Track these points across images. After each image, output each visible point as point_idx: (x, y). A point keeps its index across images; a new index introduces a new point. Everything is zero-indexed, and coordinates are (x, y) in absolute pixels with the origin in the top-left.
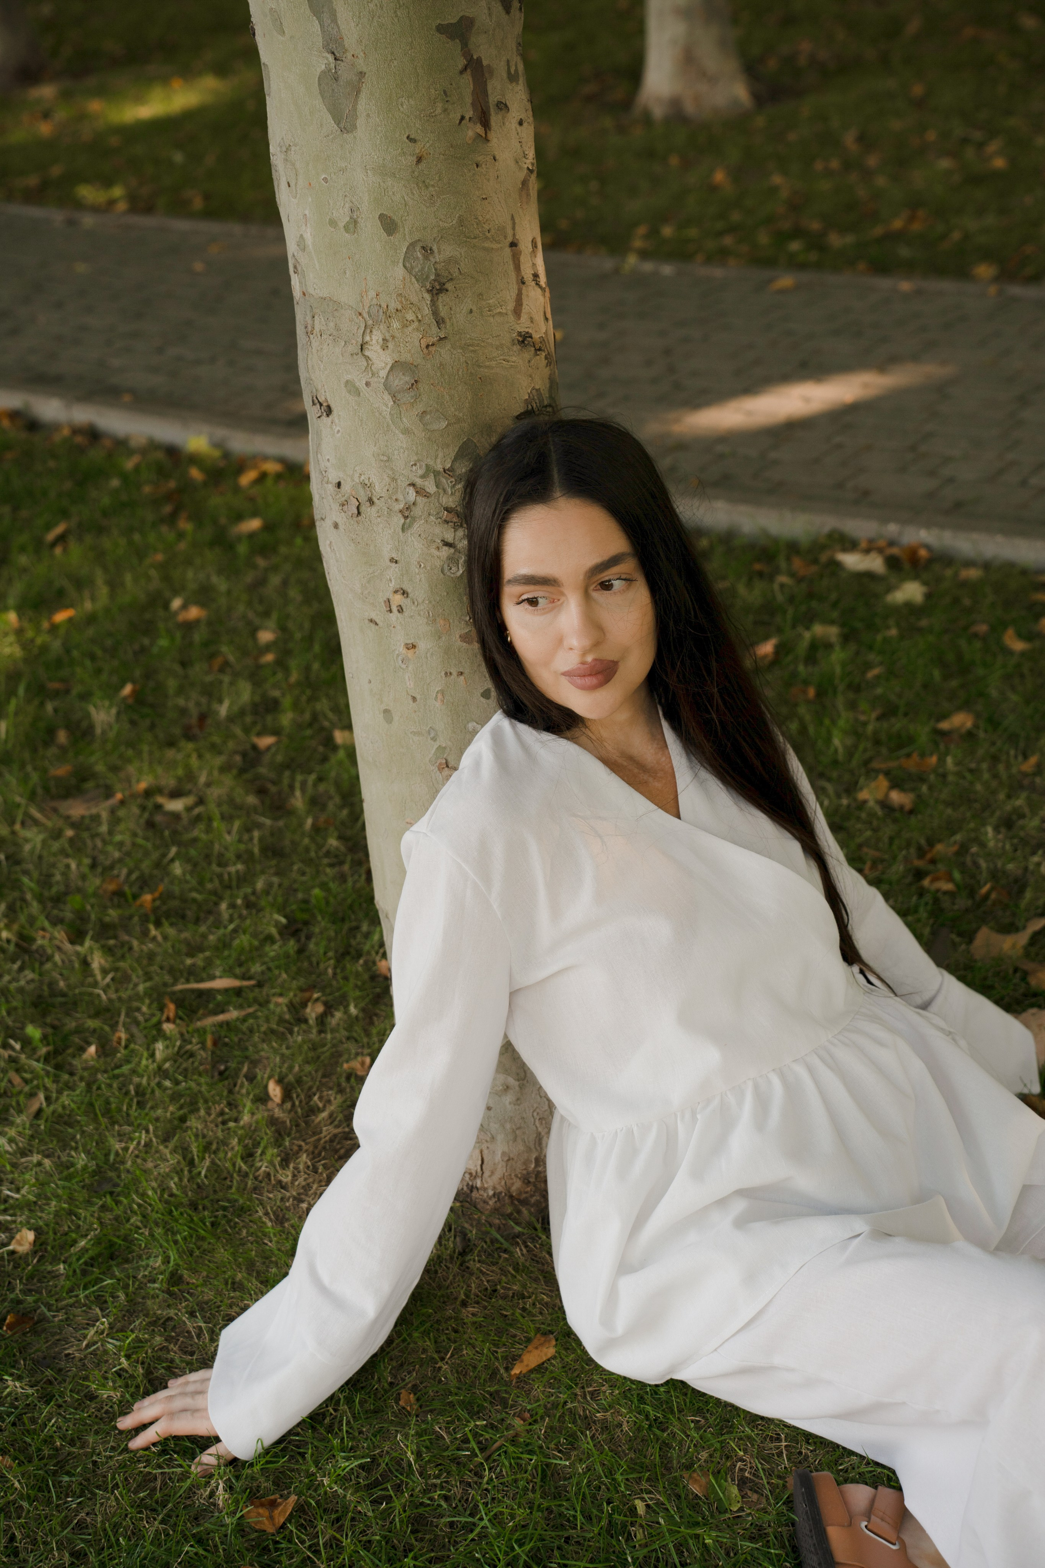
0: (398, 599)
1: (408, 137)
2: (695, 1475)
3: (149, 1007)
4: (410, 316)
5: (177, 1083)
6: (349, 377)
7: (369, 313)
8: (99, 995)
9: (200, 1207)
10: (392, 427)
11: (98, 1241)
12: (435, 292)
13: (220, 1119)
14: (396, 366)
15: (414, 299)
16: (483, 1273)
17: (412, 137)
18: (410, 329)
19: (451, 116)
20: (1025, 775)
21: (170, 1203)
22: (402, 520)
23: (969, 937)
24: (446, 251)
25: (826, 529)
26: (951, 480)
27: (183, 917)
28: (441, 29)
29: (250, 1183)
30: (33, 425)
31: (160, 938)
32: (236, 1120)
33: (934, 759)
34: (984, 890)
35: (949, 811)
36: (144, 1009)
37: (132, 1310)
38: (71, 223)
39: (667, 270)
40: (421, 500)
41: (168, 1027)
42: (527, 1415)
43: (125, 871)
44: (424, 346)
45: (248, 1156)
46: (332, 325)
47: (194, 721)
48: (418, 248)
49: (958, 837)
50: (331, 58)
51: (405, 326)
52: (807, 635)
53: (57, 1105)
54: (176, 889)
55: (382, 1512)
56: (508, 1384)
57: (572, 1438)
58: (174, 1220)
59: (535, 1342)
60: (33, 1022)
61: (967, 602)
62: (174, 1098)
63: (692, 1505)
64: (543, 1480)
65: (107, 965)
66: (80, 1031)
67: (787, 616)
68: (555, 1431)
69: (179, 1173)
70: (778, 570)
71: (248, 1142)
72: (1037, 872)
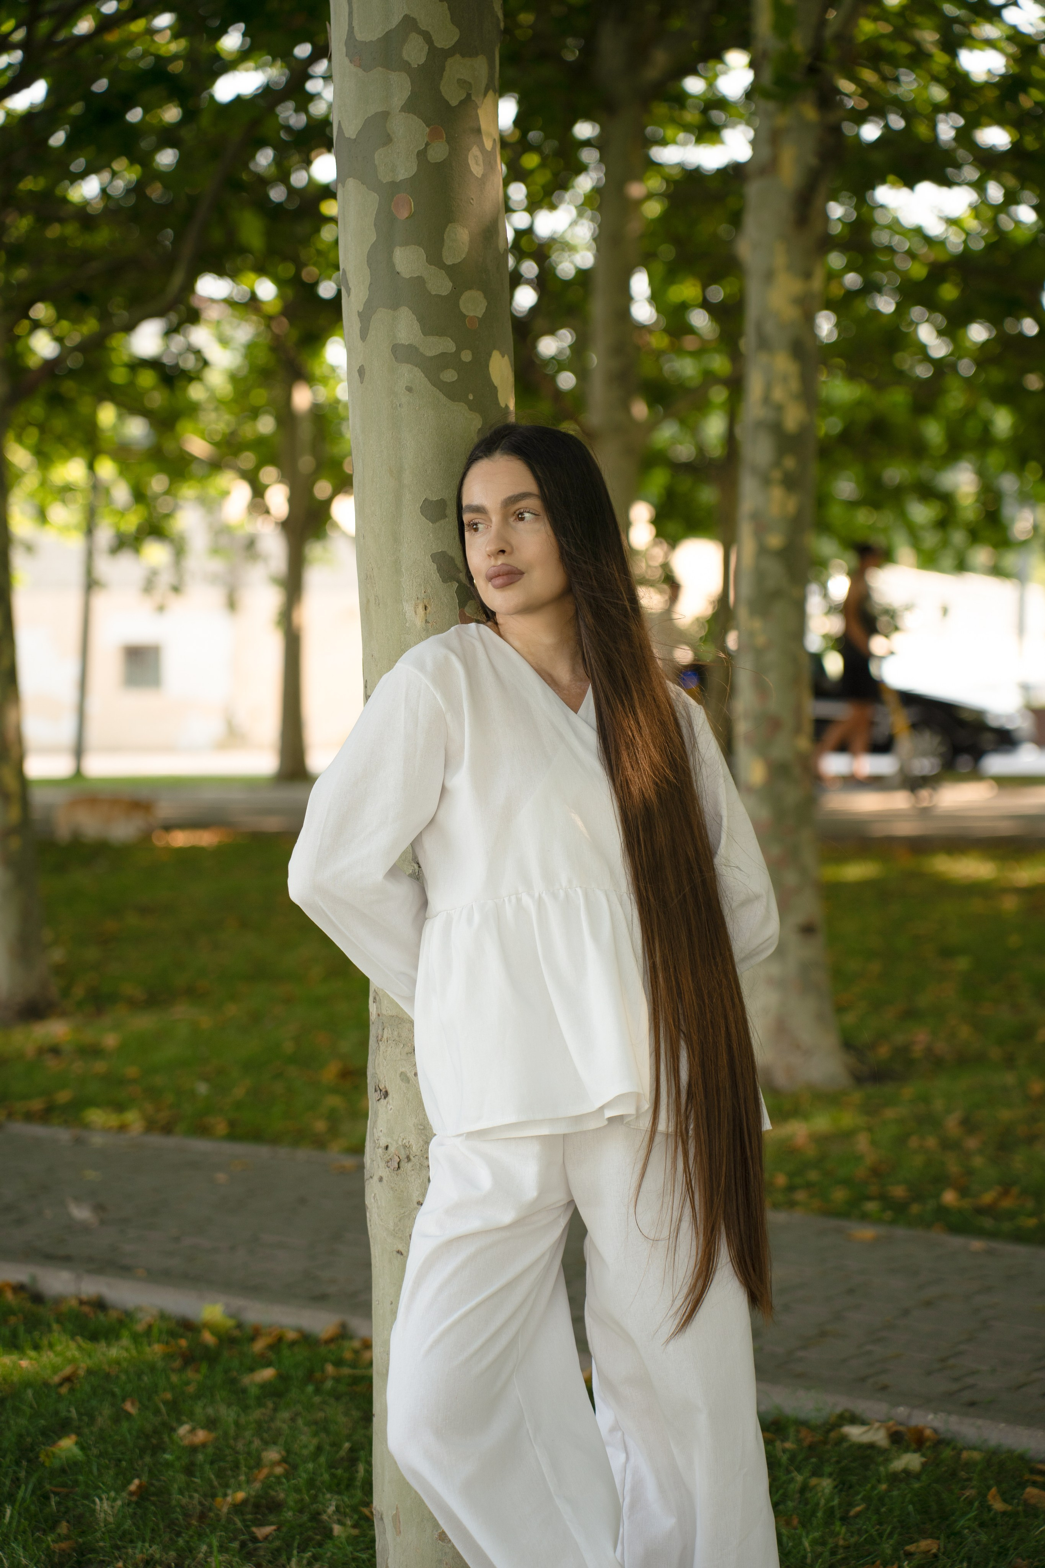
6: (403, 1070)
26: (973, 1387)
30: (37, 1297)
38: (78, 1141)
46: (396, 1033)
61: (963, 1475)
67: (782, 1469)
70: (785, 1439)
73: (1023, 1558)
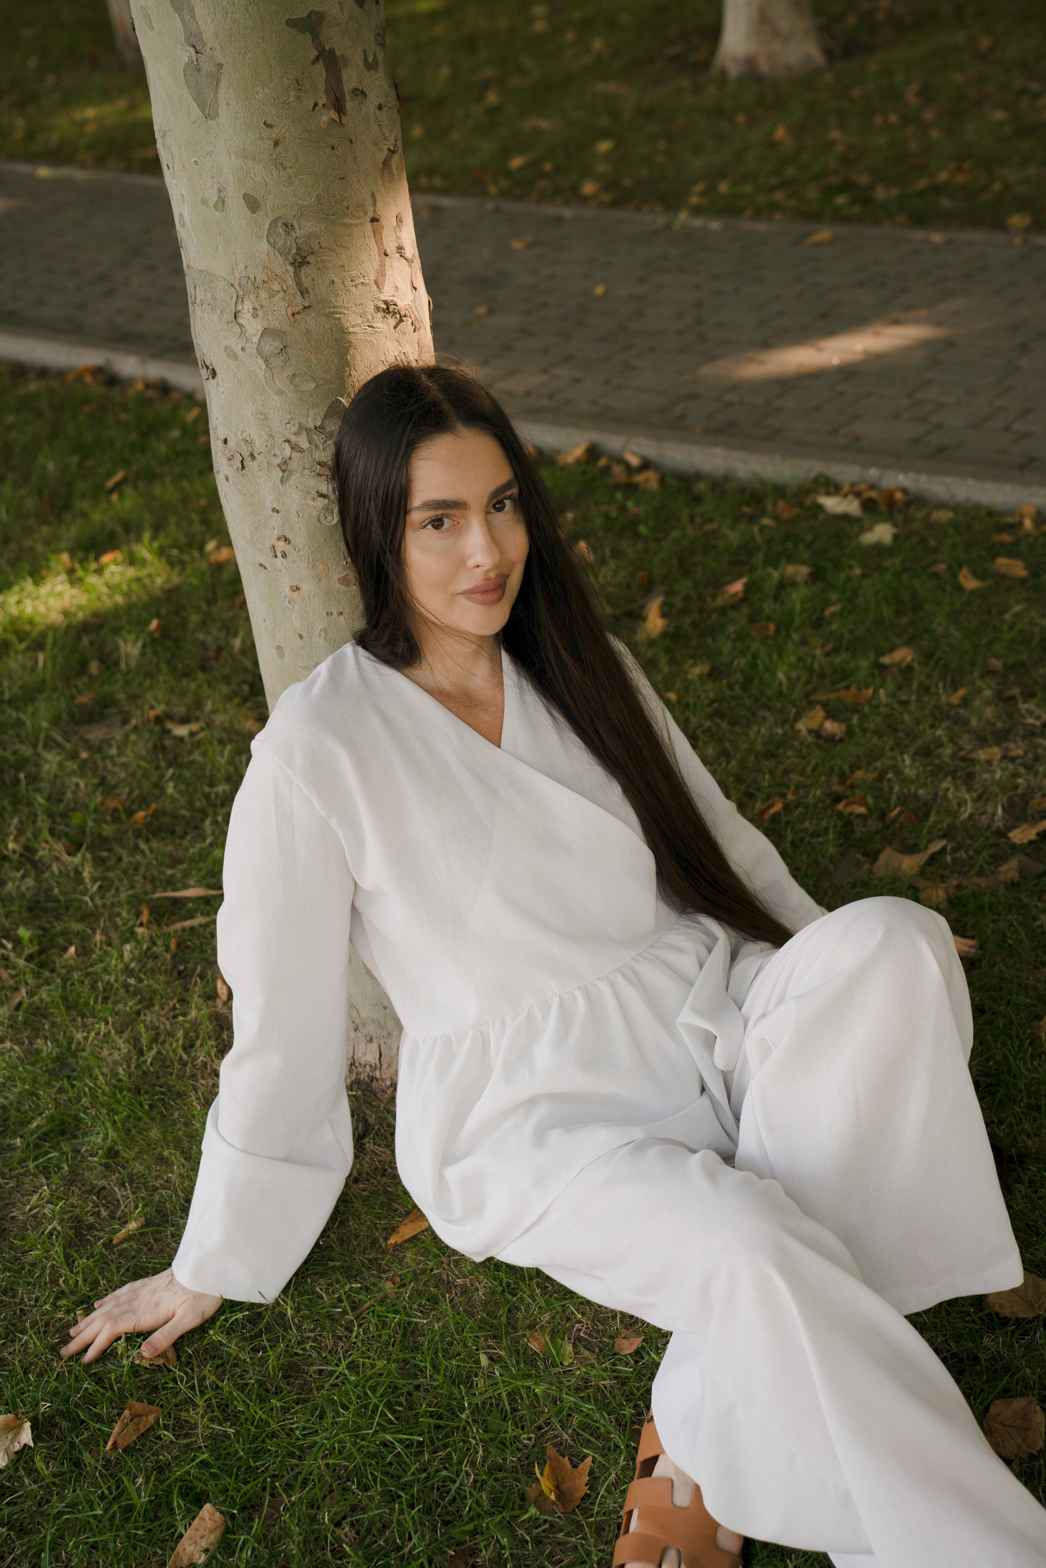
0: (281, 546)
1: (264, 123)
2: (536, 1334)
3: (129, 912)
4: (276, 287)
5: (141, 981)
6: (227, 343)
7: (239, 284)
8: (86, 903)
9: (142, 1091)
10: (267, 388)
11: (51, 1119)
12: (297, 264)
13: (171, 1014)
14: (266, 332)
15: (279, 271)
16: (376, 1154)
17: (268, 122)
18: (277, 298)
19: (305, 102)
20: (951, 706)
21: (118, 1087)
22: (281, 474)
23: (873, 857)
24: (306, 227)
25: (813, 474)
26: (940, 426)
27: (173, 832)
28: (290, 23)
29: (188, 1070)
30: (112, 380)
31: (147, 852)
32: (184, 1015)
33: (870, 691)
34: (894, 813)
35: (875, 740)
36: (124, 914)
37: (72, 1179)
39: (715, 225)
40: (296, 455)
41: (140, 931)
42: (398, 1279)
43: (127, 790)
44: (290, 314)
45: (189, 1047)
46: (209, 295)
47: (211, 653)
48: (280, 225)
49: (878, 764)
50: (192, 51)
51: (271, 296)
52: (776, 575)
53: (36, 998)
54: (168, 806)
55: (260, 1359)
56: (385, 1252)
57: (434, 1300)
58: (118, 1102)
59: (412, 1216)
60: (26, 924)
61: (933, 543)
62: (135, 994)
63: (531, 1359)
64: (404, 1335)
65: (97, 874)
66: (65, 933)
67: (760, 556)
68: (419, 1294)
69: (128, 1061)
70: (763, 513)
71: (192, 1034)
72: (945, 796)
73: (997, 657)
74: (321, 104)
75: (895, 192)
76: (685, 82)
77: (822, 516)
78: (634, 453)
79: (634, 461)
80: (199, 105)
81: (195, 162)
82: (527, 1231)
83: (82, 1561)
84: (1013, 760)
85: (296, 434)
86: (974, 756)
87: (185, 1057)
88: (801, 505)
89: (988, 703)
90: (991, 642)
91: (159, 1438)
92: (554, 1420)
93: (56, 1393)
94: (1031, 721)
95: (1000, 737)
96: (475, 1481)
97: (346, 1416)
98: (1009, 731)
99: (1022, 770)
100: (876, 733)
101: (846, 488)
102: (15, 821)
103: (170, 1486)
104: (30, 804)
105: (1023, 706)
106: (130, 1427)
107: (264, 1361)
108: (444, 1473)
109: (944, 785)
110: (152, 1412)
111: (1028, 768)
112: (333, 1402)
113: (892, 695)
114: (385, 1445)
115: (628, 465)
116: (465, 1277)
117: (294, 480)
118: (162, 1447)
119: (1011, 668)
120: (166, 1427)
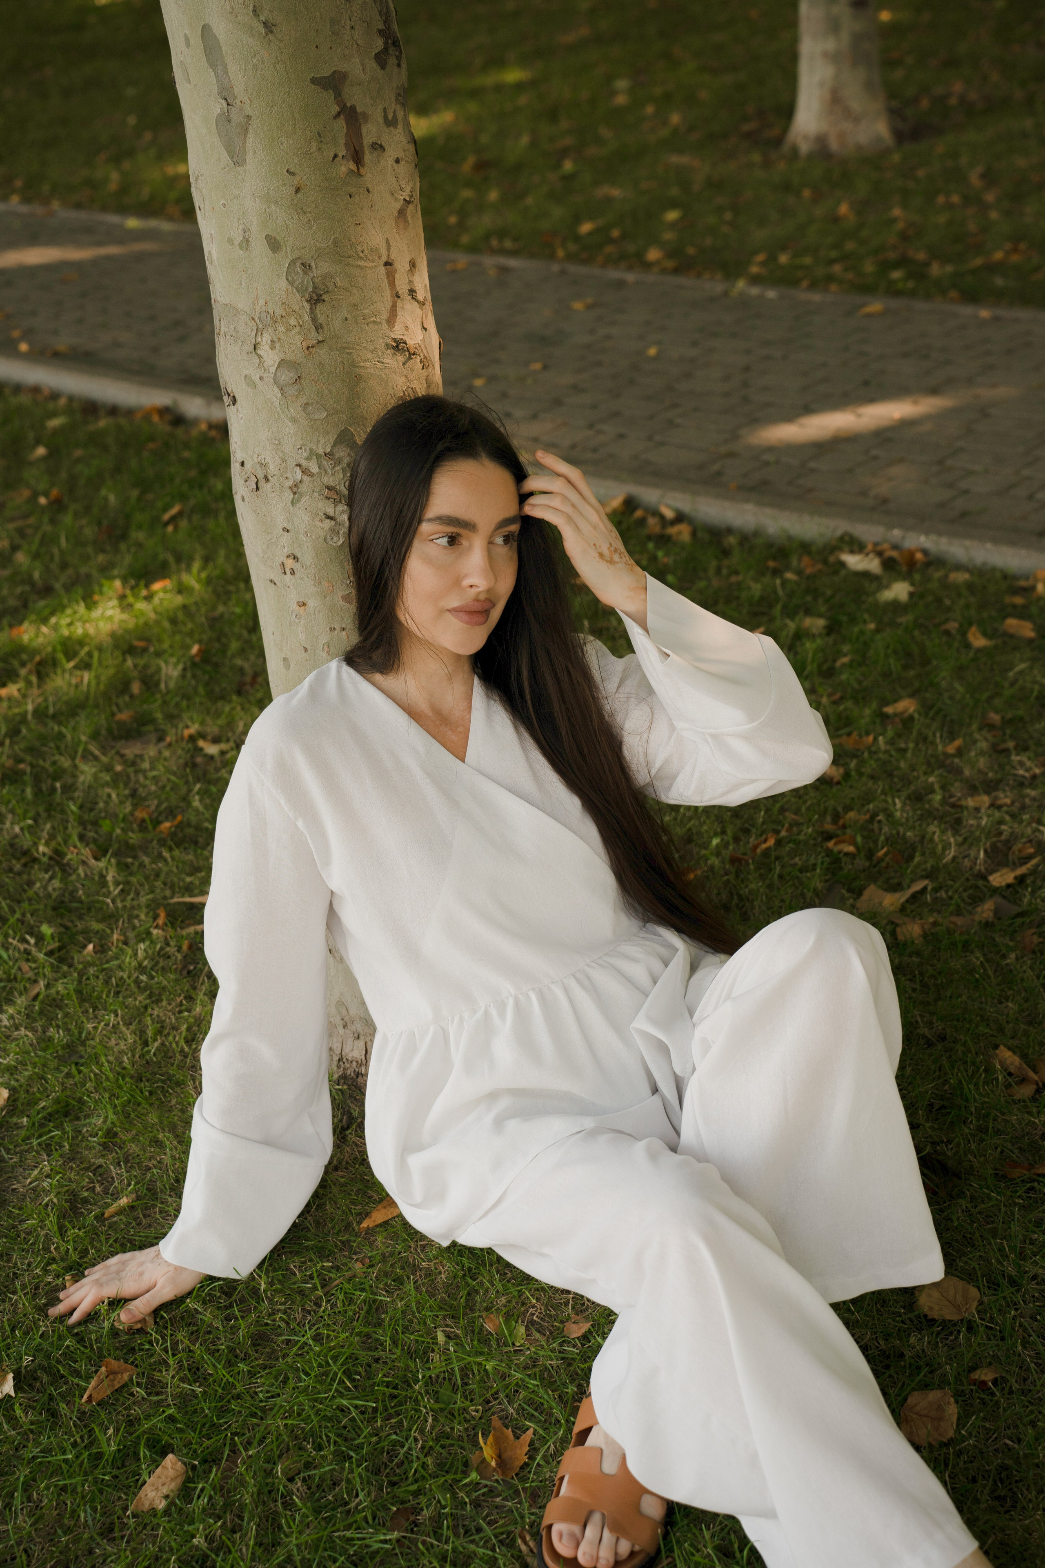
0: (290, 563)
1: (287, 171)
2: (492, 1316)
3: (147, 915)
4: (293, 322)
5: (152, 978)
6: (247, 372)
7: (259, 318)
8: (108, 905)
9: (144, 1079)
10: (282, 415)
11: (57, 1101)
12: (313, 302)
13: (177, 1009)
14: (282, 363)
15: (296, 308)
16: (356, 1145)
17: (291, 170)
18: (293, 332)
19: (325, 153)
20: (946, 755)
21: (122, 1074)
22: (292, 496)
23: (857, 893)
24: (323, 267)
25: (839, 533)
26: (966, 492)
27: (196, 843)
28: (314, 81)
29: (188, 1061)
30: (178, 420)
31: (169, 860)
33: (871, 738)
34: (881, 853)
35: (870, 784)
36: (143, 917)
37: (73, 1156)
39: (771, 294)
40: (306, 479)
41: (155, 932)
42: (367, 1260)
43: (156, 802)
44: (305, 347)
46: (232, 327)
47: (248, 679)
48: (298, 264)
49: (871, 806)
50: (224, 103)
51: (288, 330)
52: (792, 625)
53: (53, 991)
54: (193, 819)
55: (231, 1328)
56: (357, 1235)
57: (399, 1281)
58: (120, 1087)
59: (385, 1203)
60: (49, 922)
61: (947, 602)
62: (145, 989)
63: (484, 1338)
64: (368, 1312)
65: (120, 879)
66: (85, 932)
67: (779, 607)
68: (386, 1275)
69: (133, 1051)
70: (788, 567)
71: (195, 1028)
72: (931, 840)
73: (996, 712)
74: (340, 155)
75: (949, 269)
76: (756, 157)
77: (843, 573)
78: (669, 506)
79: (669, 514)
80: (228, 153)
81: (224, 205)
82: (486, 1214)
83: (51, 1501)
84: (999, 808)
85: (307, 459)
86: (963, 803)
87: (186, 1049)
88: (825, 562)
89: (982, 753)
90: (991, 698)
91: (132, 1395)
92: (502, 1395)
93: (39, 1349)
94: (1021, 772)
95: (991, 787)
96: (423, 1448)
97: (306, 1381)
98: (1000, 781)
99: (1007, 818)
100: (872, 777)
101: (870, 547)
102: (48, 826)
103: (138, 1437)
104: (63, 812)
105: (1015, 758)
106: (106, 1382)
107: (234, 1329)
108: (394, 1437)
109: (932, 828)
110: (126, 1370)
111: (1013, 816)
112: (297, 1369)
113: (891, 742)
114: (342, 1410)
115: (662, 517)
116: (430, 1260)
117: (304, 501)
118: (134, 1403)
119: (1006, 722)
120: (139, 1385)
